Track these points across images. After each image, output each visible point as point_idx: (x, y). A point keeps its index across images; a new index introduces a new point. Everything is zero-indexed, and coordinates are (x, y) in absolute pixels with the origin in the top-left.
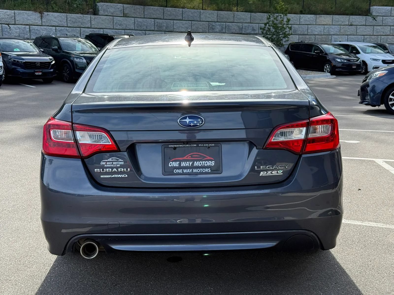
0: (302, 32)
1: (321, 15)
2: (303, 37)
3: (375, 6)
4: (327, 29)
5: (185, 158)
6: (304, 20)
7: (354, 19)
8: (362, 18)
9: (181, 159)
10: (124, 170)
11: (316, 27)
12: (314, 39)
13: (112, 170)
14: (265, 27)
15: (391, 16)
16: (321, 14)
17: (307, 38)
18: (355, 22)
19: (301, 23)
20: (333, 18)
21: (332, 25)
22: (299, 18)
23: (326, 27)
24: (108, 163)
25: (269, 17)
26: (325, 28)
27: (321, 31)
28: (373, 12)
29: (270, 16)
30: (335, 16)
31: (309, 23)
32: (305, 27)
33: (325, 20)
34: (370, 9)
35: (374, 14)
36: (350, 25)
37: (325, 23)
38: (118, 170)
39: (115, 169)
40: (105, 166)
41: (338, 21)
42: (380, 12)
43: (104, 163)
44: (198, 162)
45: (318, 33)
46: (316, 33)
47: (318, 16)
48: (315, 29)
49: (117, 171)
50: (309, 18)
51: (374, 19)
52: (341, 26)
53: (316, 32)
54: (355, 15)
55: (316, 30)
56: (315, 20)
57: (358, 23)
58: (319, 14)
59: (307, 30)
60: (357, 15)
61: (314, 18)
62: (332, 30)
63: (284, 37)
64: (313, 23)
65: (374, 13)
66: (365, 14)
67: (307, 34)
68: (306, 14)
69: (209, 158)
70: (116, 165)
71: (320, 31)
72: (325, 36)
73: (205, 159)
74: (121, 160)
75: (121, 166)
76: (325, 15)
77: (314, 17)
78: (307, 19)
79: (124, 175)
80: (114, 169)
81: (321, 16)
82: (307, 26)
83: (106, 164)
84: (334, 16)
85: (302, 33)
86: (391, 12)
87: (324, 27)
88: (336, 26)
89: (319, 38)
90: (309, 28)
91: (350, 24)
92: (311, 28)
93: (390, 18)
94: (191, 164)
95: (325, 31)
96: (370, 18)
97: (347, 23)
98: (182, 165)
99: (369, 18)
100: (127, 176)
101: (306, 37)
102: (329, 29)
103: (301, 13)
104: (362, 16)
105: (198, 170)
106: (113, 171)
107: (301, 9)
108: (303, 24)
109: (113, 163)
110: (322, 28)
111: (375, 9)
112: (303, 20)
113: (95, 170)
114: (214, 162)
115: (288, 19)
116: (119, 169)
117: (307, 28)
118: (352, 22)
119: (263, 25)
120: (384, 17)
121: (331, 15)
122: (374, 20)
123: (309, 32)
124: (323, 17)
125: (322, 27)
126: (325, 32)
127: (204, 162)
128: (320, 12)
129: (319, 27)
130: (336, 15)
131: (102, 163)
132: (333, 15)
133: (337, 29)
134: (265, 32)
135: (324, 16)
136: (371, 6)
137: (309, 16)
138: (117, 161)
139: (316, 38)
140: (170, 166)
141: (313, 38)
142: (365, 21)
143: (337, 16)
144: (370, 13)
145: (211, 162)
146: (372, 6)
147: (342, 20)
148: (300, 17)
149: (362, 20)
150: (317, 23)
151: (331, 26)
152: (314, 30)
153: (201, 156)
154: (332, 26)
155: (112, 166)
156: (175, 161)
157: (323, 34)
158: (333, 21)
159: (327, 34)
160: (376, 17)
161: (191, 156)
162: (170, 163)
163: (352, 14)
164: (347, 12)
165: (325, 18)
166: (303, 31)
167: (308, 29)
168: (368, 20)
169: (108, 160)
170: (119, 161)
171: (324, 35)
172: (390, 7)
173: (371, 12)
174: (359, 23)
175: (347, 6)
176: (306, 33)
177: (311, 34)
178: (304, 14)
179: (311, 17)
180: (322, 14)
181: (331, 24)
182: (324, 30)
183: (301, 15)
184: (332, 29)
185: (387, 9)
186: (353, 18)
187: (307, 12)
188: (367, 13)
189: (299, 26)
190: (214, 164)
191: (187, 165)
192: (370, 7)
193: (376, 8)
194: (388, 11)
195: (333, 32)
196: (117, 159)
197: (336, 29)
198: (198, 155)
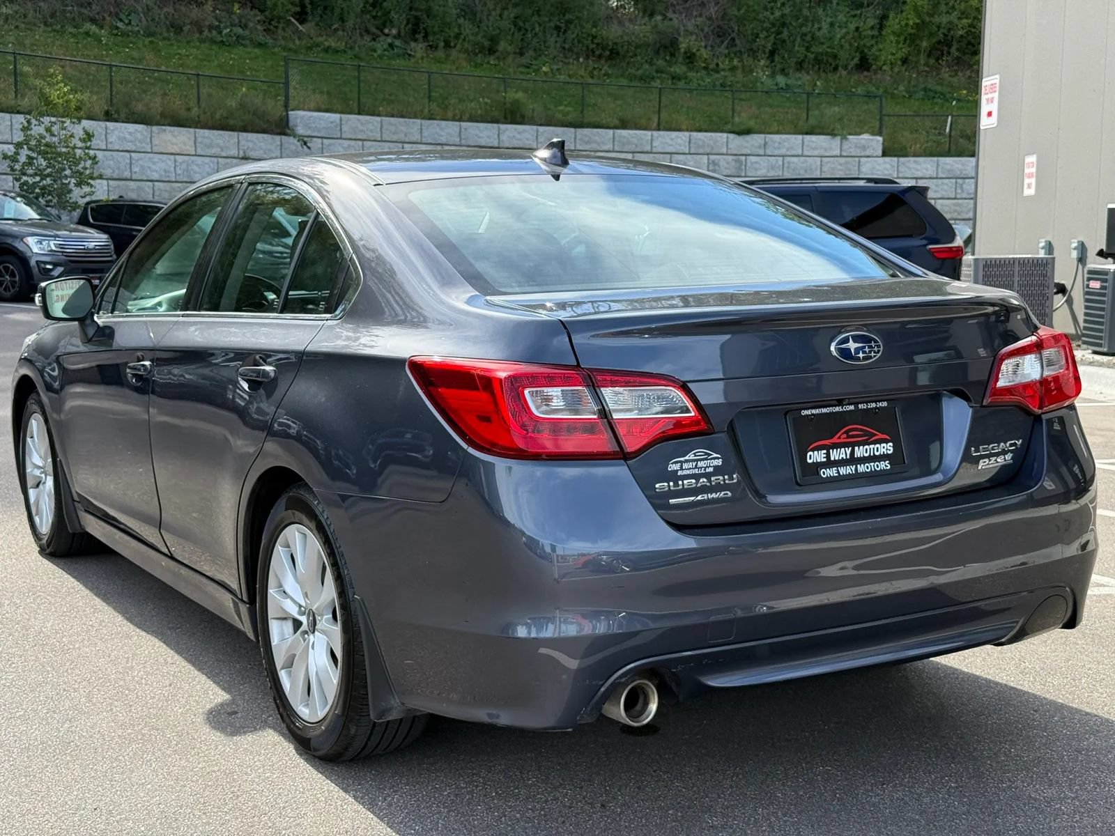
0: (117, 172)
1: (164, 127)
2: (119, 186)
3: (299, 110)
4: (184, 166)
5: (835, 440)
6: (119, 138)
7: (251, 141)
8: (270, 141)
9: (827, 442)
10: (724, 480)
11: (153, 158)
12: (152, 191)
13: (697, 483)
14: (17, 154)
15: (341, 138)
16: (163, 125)
17: (133, 190)
18: (255, 150)
19: (110, 147)
20: (195, 137)
21: (196, 155)
22: (104, 132)
23: (180, 161)
24: (685, 466)
25: (26, 124)
26: (177, 164)
27: (169, 172)
28: (296, 126)
29: (29, 122)
30: (202, 131)
31: (134, 148)
32: (122, 156)
33: (174, 140)
34: (288, 114)
35: (300, 130)
36: (242, 158)
37: (175, 149)
38: (710, 481)
39: (705, 480)
40: (680, 473)
41: (210, 146)
42: (314, 125)
43: (676, 467)
44: (861, 447)
45: (161, 176)
46: (155, 176)
47: (155, 128)
48: (151, 165)
49: (708, 484)
50: (130, 134)
51: (305, 143)
52: (220, 160)
53: (154, 173)
54: (252, 131)
55: (153, 167)
56: (149, 140)
57: (262, 152)
58: (158, 124)
59: (128, 166)
60: (258, 132)
61: (145, 133)
62: (196, 168)
63: (79, 185)
64: (144, 147)
65: (299, 128)
66: (279, 131)
67: (129, 177)
68: (123, 122)
69: (881, 436)
70: (705, 468)
71: (165, 171)
72: (179, 185)
73: (873, 439)
74: (715, 455)
75: (717, 472)
76: (176, 128)
77: (146, 131)
78: (127, 136)
79: (723, 493)
80: (701, 480)
81: (165, 130)
82: (127, 155)
83: (682, 469)
84: (197, 130)
85: (115, 176)
86: (341, 129)
87: (175, 161)
88: (207, 160)
89: (166, 191)
90: (133, 162)
91: (241, 154)
92: (141, 162)
93: (339, 144)
94: (848, 453)
95: (179, 172)
96: (291, 139)
97: (234, 152)
98: (832, 459)
99: (290, 142)
100: (730, 494)
101: (127, 186)
102: (188, 165)
103: (108, 117)
104: (271, 134)
105: (868, 468)
106: (699, 485)
107: (106, 108)
108: (116, 148)
109: (696, 465)
110: (169, 163)
111: (302, 119)
112: (114, 137)
113: (657, 486)
114: (891, 444)
115: (87, 133)
116: (713, 479)
117: (128, 161)
118: (248, 148)
119: (11, 147)
120: (325, 141)
121: (190, 127)
122: (305, 147)
123: (135, 172)
124: (170, 131)
125: (170, 159)
126: (179, 175)
127: (872, 446)
128: (159, 117)
129: (160, 159)
130: (202, 128)
131: (673, 467)
132: (196, 127)
133: (210, 167)
134: (17, 167)
135: (172, 128)
136: (289, 109)
137: (132, 127)
138: (706, 459)
139: (155, 189)
140: (809, 461)
141: (147, 189)
142: (279, 148)
143: (206, 132)
144: (289, 128)
145: (885, 445)
146: (292, 110)
147: (220, 142)
148: (106, 128)
149: (271, 144)
150: (155, 149)
151: (192, 158)
152: (149, 167)
153: (866, 433)
154: (195, 158)
155: (696, 471)
156: (818, 448)
157: (174, 180)
158: (198, 145)
159: (185, 179)
160: (309, 139)
161: (846, 432)
162: (809, 454)
163: (244, 129)
164: (232, 122)
165: (174, 136)
166: (119, 168)
167: (131, 164)
168: (286, 145)
169: (687, 458)
170: (711, 459)
171: (176, 182)
172: (337, 116)
173: (291, 124)
174: (265, 153)
175: (231, 105)
176: (127, 174)
177: (141, 178)
178: (116, 121)
179: (136, 130)
180: (166, 123)
181: (194, 153)
182: (175, 168)
183: (108, 124)
184: (197, 165)
185: (332, 120)
186: (249, 139)
187: (123, 116)
188: (281, 127)
189: (106, 153)
190: (892, 449)
191: (841, 456)
192: (287, 111)
193: (304, 116)
194: (334, 124)
195: (200, 173)
196: (706, 454)
197: (207, 166)
198: (861, 430)
